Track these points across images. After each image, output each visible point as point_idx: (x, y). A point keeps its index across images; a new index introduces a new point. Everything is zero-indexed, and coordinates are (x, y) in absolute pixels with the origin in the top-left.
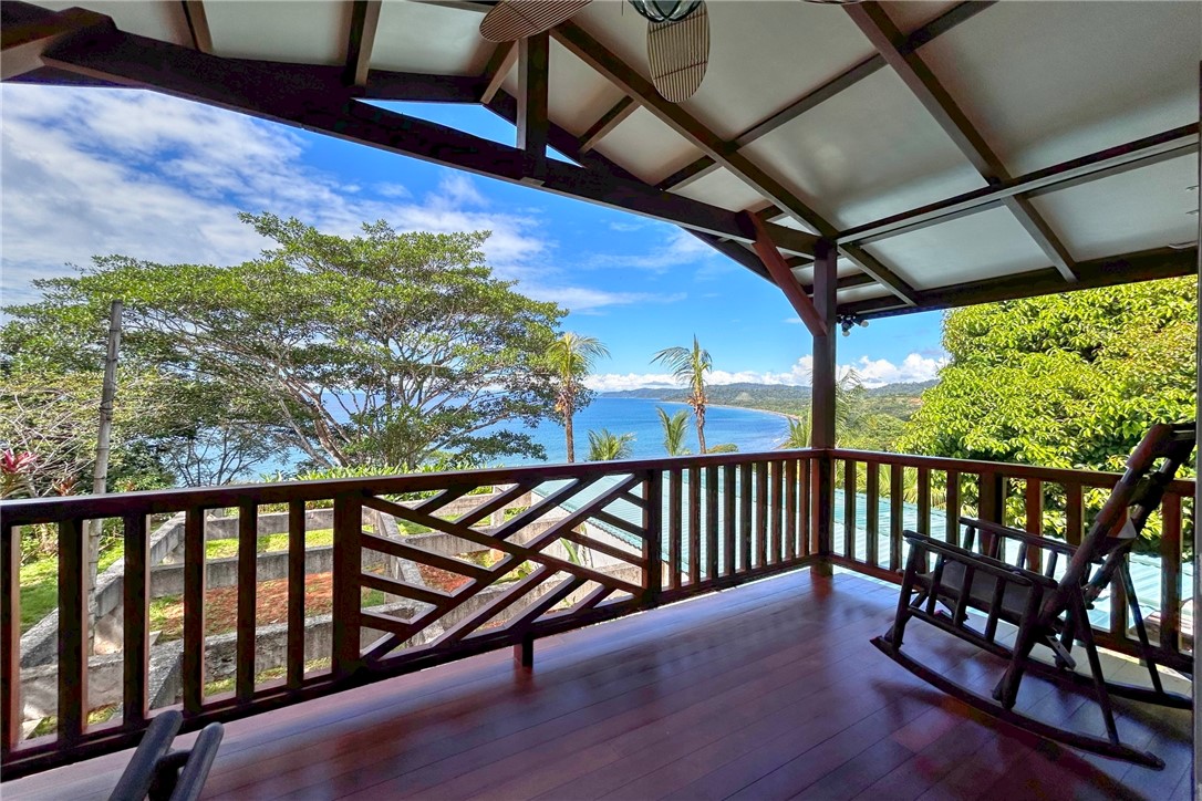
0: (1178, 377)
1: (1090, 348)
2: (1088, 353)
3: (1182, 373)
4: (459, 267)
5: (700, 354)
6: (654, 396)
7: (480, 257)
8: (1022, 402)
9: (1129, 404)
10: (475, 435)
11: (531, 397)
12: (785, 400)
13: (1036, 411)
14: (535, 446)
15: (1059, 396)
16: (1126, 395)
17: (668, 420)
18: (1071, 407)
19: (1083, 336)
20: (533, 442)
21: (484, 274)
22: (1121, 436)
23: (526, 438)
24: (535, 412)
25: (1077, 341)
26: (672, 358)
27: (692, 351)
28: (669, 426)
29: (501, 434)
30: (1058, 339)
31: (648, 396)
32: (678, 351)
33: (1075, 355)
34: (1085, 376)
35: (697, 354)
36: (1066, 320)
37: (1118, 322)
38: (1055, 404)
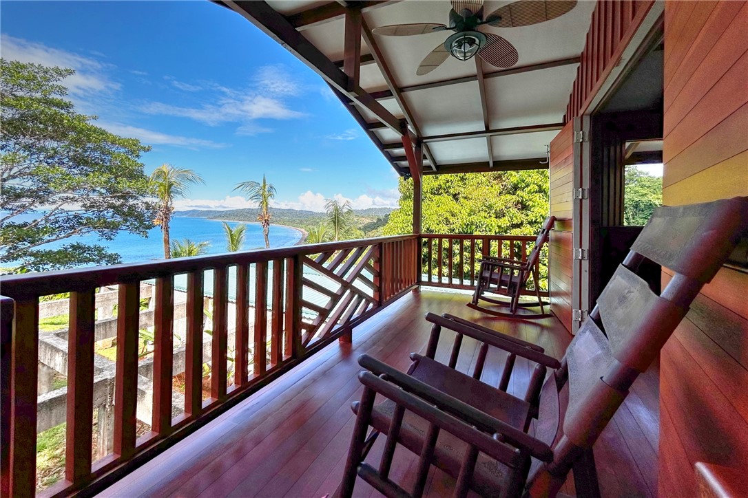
0: (484, 208)
1: (456, 195)
2: (455, 197)
3: (485, 206)
4: (38, 95)
5: (266, 187)
6: (202, 215)
7: (62, 91)
8: (435, 217)
9: (471, 218)
10: (42, 248)
11: (110, 214)
12: (294, 218)
13: (440, 222)
14: (110, 256)
15: (448, 215)
16: (470, 215)
17: (231, 231)
18: (452, 219)
19: (453, 189)
20: (109, 252)
21: (67, 106)
22: (467, 232)
23: (99, 249)
24: (115, 227)
25: (452, 191)
26: (248, 188)
27: (262, 185)
28: (231, 235)
29: (72, 246)
30: (445, 190)
31: (198, 215)
32: (252, 184)
33: (451, 197)
34: (455, 207)
35: (264, 186)
36: (448, 182)
37: (465, 184)
38: (446, 218)
